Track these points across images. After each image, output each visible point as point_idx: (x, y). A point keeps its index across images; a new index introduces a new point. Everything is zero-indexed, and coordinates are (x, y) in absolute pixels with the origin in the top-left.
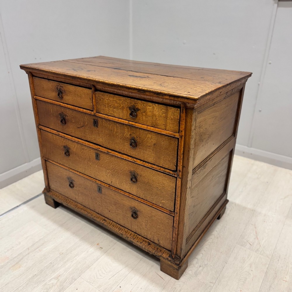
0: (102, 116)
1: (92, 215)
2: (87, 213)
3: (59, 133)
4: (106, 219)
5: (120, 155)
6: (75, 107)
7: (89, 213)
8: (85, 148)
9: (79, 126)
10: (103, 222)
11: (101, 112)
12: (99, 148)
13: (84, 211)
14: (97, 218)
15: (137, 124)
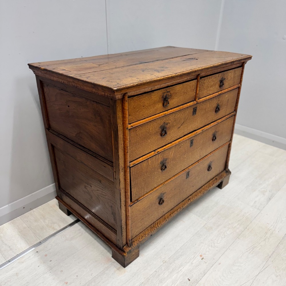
0: (202, 100)
1: (180, 208)
2: (176, 212)
3: (157, 151)
4: (189, 198)
5: (209, 125)
6: (180, 107)
7: (177, 210)
8: (182, 145)
9: (179, 126)
10: (190, 202)
11: (201, 97)
12: (197, 133)
13: (174, 214)
14: (184, 205)
15: (223, 91)
